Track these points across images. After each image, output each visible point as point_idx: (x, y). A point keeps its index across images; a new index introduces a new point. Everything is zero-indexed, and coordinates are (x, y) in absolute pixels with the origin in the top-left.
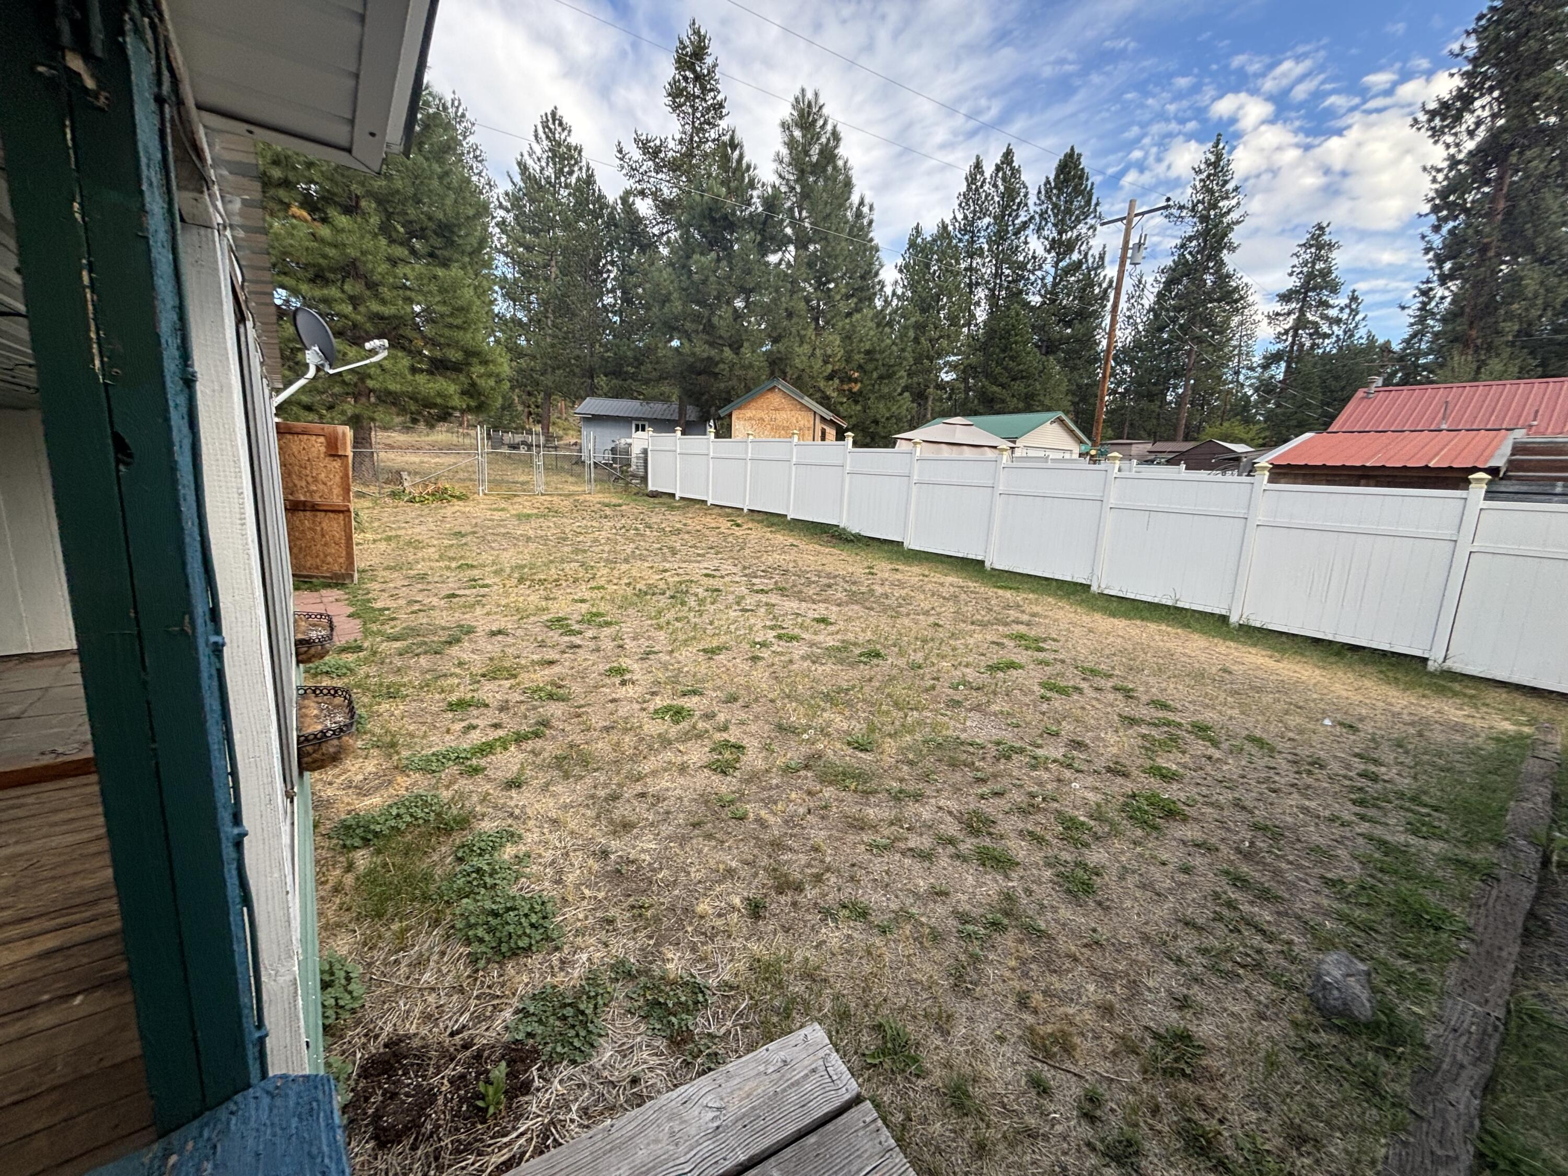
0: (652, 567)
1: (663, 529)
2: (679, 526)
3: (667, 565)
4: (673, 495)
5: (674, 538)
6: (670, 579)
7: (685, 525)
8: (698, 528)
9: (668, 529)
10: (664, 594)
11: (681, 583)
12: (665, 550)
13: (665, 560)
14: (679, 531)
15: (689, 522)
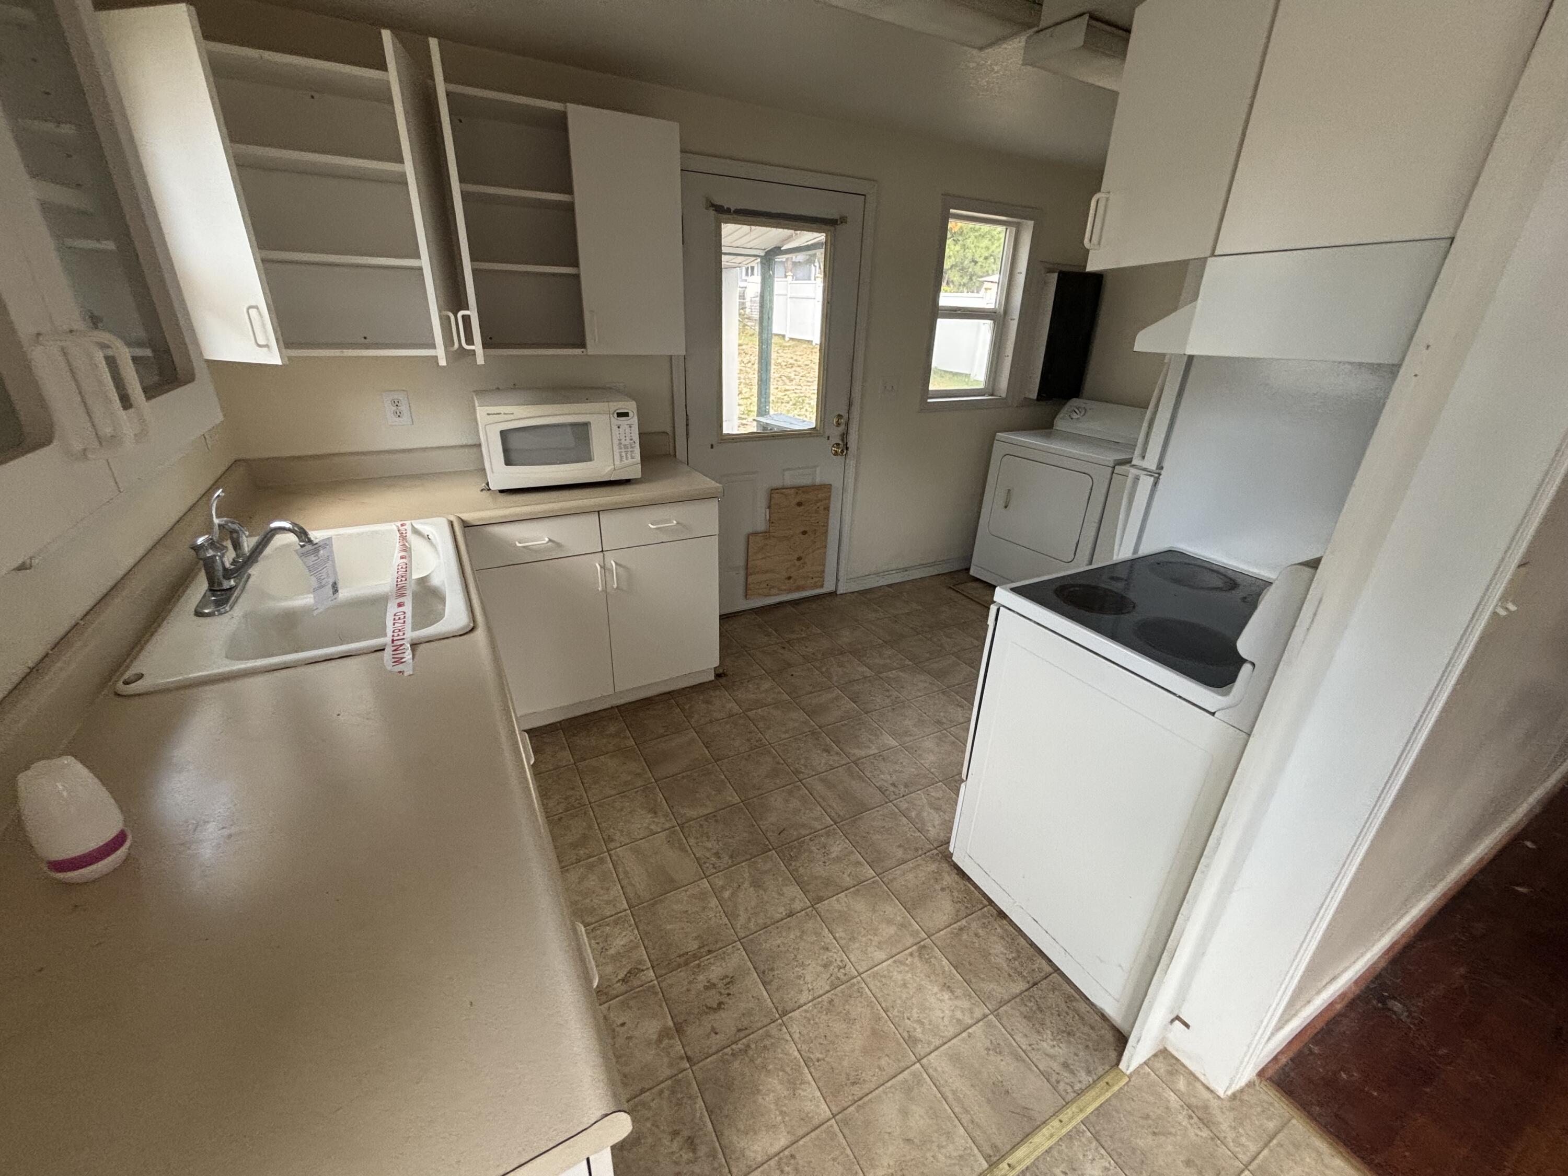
0: (777, 388)
1: (780, 364)
2: (791, 361)
3: (787, 388)
4: (784, 336)
5: (789, 370)
6: (791, 396)
7: (796, 360)
8: (806, 363)
9: (784, 364)
10: (788, 403)
11: (799, 397)
12: (784, 378)
13: (785, 384)
14: (792, 366)
15: (799, 358)
